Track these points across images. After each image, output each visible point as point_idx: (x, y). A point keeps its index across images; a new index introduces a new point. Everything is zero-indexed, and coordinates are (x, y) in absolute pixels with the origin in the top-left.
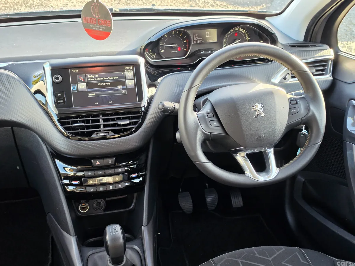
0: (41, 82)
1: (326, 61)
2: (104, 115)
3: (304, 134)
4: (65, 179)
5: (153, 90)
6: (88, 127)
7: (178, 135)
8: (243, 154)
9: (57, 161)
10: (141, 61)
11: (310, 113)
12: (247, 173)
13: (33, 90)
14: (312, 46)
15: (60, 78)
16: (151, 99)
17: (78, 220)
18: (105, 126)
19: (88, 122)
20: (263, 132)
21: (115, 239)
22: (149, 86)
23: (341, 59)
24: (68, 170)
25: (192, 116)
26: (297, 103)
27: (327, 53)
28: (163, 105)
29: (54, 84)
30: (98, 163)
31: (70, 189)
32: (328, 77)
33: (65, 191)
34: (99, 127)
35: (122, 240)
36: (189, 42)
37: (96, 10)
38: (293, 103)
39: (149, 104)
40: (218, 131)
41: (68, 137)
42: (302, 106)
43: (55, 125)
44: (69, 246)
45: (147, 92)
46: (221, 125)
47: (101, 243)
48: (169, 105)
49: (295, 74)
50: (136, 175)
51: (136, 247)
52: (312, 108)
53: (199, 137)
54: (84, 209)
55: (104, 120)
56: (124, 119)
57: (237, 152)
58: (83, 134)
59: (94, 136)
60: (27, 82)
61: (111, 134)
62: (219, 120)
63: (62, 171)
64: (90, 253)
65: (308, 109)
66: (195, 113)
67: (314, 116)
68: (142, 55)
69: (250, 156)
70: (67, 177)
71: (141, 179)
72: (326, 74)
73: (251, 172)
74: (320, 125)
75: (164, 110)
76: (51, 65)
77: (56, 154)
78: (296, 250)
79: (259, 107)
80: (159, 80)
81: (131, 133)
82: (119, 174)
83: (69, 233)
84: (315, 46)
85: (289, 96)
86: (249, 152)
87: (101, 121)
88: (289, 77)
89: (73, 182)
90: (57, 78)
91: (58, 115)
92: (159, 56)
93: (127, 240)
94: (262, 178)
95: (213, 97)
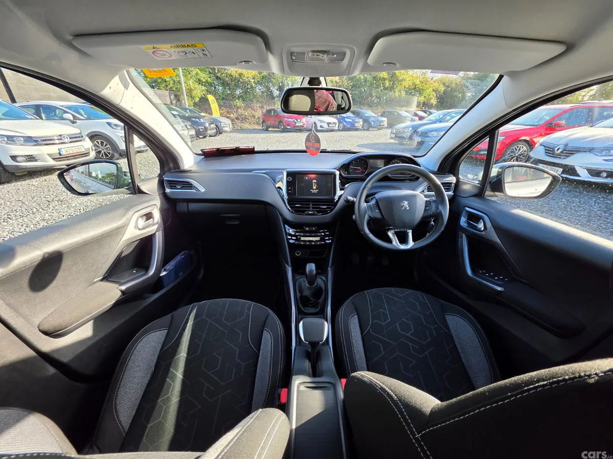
0: (280, 182)
1: (451, 183)
2: (313, 202)
3: (432, 225)
4: (289, 236)
5: (342, 192)
6: (304, 208)
7: (354, 217)
8: (392, 231)
9: (286, 226)
10: (337, 173)
11: (438, 211)
12: (394, 243)
13: (277, 186)
14: (442, 174)
15: (291, 179)
16: (340, 197)
17: (294, 259)
18: (313, 208)
19: (304, 204)
20: (407, 219)
21: (311, 271)
22: (341, 189)
23: (460, 183)
24: (291, 231)
25: (364, 205)
26: (430, 204)
27: (452, 179)
28: (347, 198)
29: (287, 182)
30: (307, 229)
31: (291, 241)
32: (451, 193)
33: (288, 242)
34: (309, 208)
35: (315, 272)
36: (368, 166)
37: (313, 138)
38: (428, 204)
39: (339, 199)
40: (378, 215)
41: (292, 212)
42: (433, 206)
43: (286, 206)
44: (287, 272)
45: (339, 192)
46: (381, 212)
47: (303, 273)
48: (350, 198)
49: (432, 187)
50: (328, 238)
51: (323, 278)
52: (440, 207)
53: (366, 217)
54: (298, 254)
55: (313, 205)
56: (324, 205)
57: (389, 230)
58: (300, 211)
59: (306, 212)
60: (275, 181)
61: (316, 213)
62: (379, 209)
63: (287, 231)
64: (298, 277)
65: (437, 208)
66: (366, 204)
67: (440, 213)
68: (339, 170)
69: (396, 233)
70: (290, 235)
71: (330, 241)
72: (450, 191)
73: (396, 242)
74: (444, 219)
75: (347, 201)
76: (287, 171)
77: (286, 222)
78: (419, 293)
79: (406, 203)
80: (346, 186)
81: (328, 213)
82: (318, 236)
83: (288, 265)
84: (444, 174)
85: (426, 199)
86: (396, 230)
87: (311, 205)
88: (426, 191)
89: (293, 238)
90: (289, 179)
91: (287, 199)
92: (349, 173)
93: (317, 273)
94: (403, 247)
95: (377, 196)
